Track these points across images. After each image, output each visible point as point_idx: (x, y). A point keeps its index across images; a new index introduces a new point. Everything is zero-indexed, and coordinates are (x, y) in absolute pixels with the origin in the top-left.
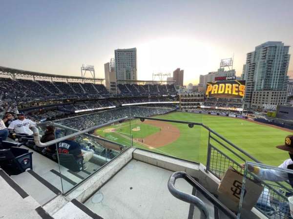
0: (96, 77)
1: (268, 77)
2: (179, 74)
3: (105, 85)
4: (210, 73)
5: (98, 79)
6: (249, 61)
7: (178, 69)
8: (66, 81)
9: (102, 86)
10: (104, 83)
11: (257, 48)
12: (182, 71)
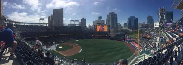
0: (45, 23)
1: (113, 25)
2: (84, 21)
3: (48, 26)
4: (96, 21)
5: (45, 24)
6: (108, 17)
7: (83, 18)
8: (33, 25)
9: (47, 26)
10: (48, 25)
11: (110, 14)
12: (85, 19)
